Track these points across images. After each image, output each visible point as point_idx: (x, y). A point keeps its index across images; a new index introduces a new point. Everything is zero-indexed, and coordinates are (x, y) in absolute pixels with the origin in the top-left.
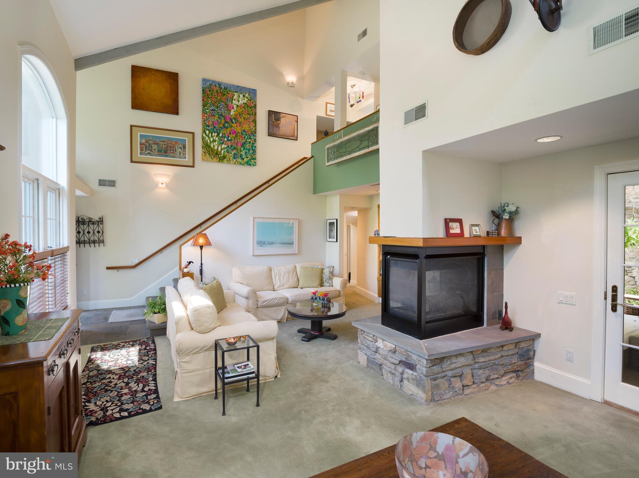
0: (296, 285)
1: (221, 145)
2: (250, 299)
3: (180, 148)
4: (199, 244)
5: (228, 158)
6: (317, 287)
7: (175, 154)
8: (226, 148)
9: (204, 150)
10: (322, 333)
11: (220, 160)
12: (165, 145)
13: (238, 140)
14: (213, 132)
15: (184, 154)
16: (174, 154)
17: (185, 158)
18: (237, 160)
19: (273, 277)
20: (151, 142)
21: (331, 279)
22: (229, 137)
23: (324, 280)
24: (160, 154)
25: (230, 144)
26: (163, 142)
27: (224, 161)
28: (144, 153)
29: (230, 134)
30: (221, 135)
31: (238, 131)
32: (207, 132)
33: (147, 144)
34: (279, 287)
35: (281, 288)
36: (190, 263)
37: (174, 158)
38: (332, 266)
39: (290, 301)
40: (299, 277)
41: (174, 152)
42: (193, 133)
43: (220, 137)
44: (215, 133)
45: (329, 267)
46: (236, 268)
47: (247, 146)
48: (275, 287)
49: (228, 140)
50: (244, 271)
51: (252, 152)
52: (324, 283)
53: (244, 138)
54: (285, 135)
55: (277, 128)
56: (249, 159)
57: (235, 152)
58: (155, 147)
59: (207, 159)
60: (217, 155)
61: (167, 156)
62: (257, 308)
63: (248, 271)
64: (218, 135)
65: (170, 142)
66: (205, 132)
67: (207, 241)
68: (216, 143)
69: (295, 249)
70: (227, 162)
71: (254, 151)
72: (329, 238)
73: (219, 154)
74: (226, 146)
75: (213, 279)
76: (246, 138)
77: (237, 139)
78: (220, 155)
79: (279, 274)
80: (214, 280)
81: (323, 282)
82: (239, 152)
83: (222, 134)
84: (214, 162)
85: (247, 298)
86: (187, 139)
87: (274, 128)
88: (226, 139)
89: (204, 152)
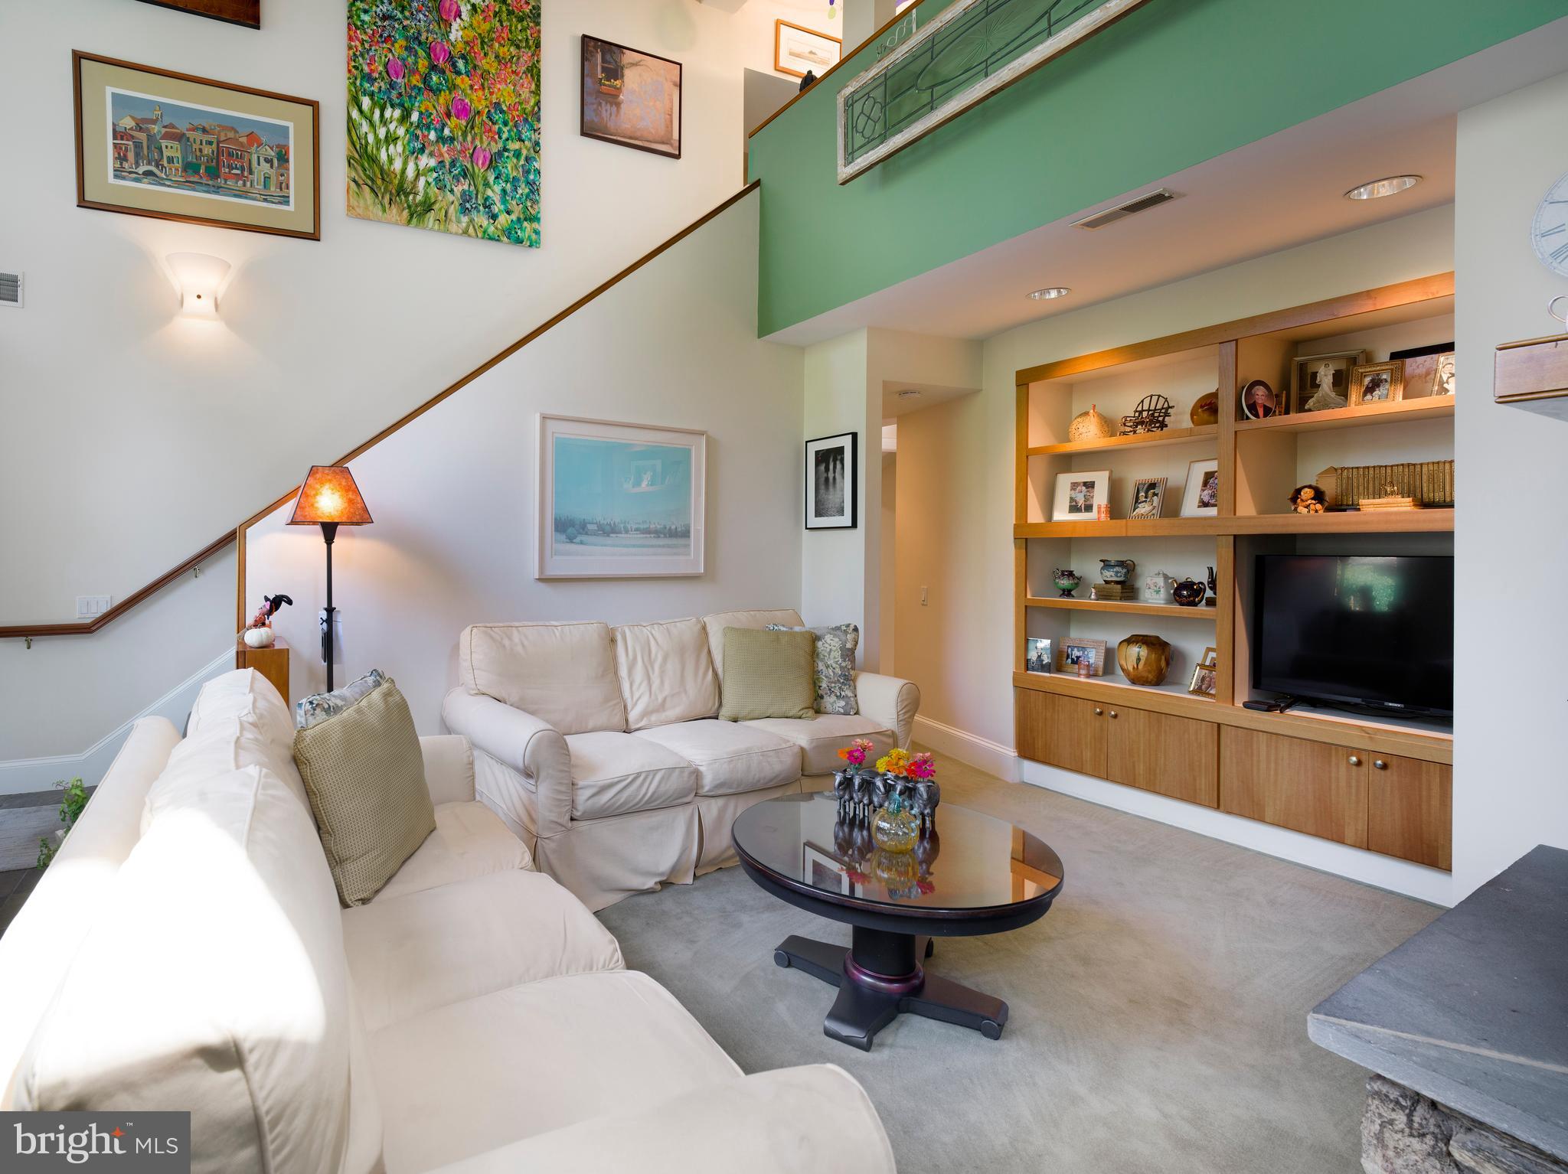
0: (710, 705)
1: (417, 158)
2: (543, 774)
3: (267, 160)
4: (319, 513)
5: (441, 209)
6: (800, 718)
7: (248, 184)
8: (434, 170)
9: (353, 174)
10: (916, 982)
11: (411, 216)
12: (210, 143)
13: (478, 143)
14: (388, 105)
15: (283, 186)
16: (244, 185)
17: (285, 200)
18: (472, 221)
19: (623, 672)
20: (156, 129)
21: (848, 679)
22: (444, 126)
23: (824, 685)
24: (192, 179)
25: (446, 155)
26: (204, 131)
27: (426, 219)
28: (130, 173)
29: (448, 115)
30: (415, 117)
31: (477, 104)
32: (366, 102)
33: (142, 137)
34: (646, 713)
35: (654, 718)
36: (276, 603)
37: (246, 198)
38: (852, 627)
39: (708, 782)
40: (720, 671)
41: (246, 174)
42: (314, 105)
43: (411, 124)
44: (392, 106)
45: (838, 628)
46: (475, 630)
47: (509, 167)
48: (633, 715)
49: (441, 139)
50: (506, 642)
51: (527, 190)
52: (822, 697)
53: (497, 137)
54: (638, 134)
55: (611, 106)
56: (514, 217)
57: (466, 187)
58: (172, 149)
59: (366, 208)
60: (403, 197)
61: (219, 187)
62: (572, 819)
63: (523, 646)
64: (405, 118)
65: (231, 135)
66: (355, 101)
67: (351, 501)
68: (400, 148)
69: (693, 559)
70: (436, 227)
71: (534, 189)
72: (819, 513)
73: (409, 193)
74: (432, 163)
75: (370, 680)
76: (504, 136)
77: (473, 139)
78: (411, 197)
79: (646, 659)
80: (377, 684)
81: (820, 692)
82: (481, 188)
83: (421, 113)
84: (389, 222)
85: (528, 773)
86: (291, 125)
87: (600, 104)
88: (432, 136)
89: (354, 181)
